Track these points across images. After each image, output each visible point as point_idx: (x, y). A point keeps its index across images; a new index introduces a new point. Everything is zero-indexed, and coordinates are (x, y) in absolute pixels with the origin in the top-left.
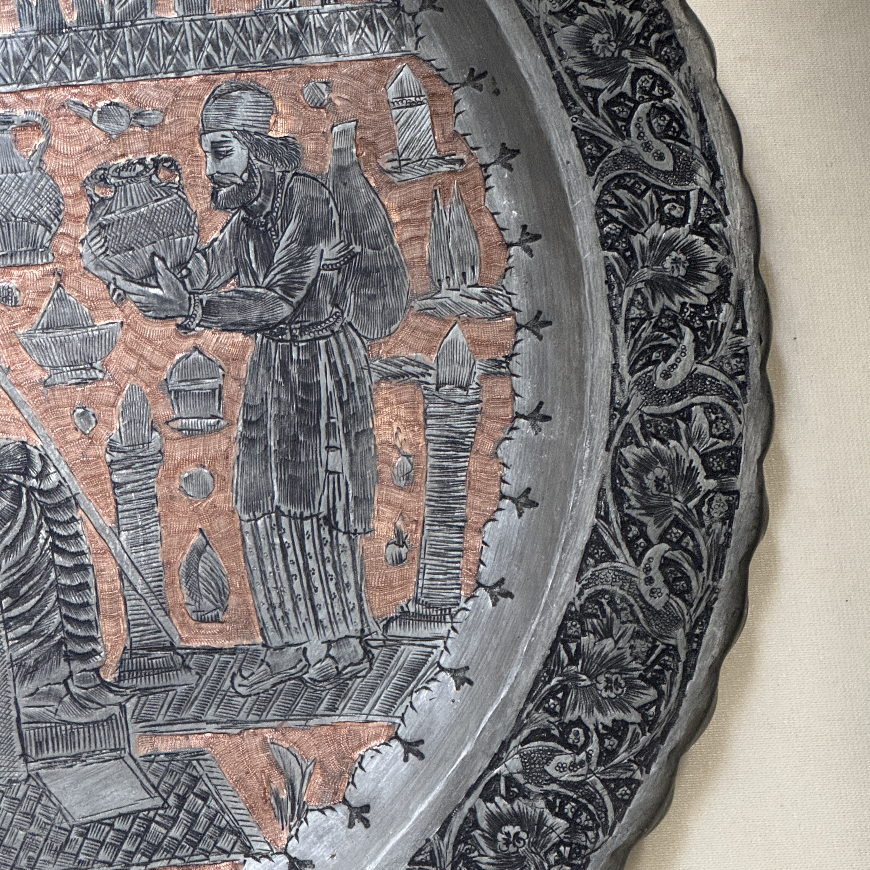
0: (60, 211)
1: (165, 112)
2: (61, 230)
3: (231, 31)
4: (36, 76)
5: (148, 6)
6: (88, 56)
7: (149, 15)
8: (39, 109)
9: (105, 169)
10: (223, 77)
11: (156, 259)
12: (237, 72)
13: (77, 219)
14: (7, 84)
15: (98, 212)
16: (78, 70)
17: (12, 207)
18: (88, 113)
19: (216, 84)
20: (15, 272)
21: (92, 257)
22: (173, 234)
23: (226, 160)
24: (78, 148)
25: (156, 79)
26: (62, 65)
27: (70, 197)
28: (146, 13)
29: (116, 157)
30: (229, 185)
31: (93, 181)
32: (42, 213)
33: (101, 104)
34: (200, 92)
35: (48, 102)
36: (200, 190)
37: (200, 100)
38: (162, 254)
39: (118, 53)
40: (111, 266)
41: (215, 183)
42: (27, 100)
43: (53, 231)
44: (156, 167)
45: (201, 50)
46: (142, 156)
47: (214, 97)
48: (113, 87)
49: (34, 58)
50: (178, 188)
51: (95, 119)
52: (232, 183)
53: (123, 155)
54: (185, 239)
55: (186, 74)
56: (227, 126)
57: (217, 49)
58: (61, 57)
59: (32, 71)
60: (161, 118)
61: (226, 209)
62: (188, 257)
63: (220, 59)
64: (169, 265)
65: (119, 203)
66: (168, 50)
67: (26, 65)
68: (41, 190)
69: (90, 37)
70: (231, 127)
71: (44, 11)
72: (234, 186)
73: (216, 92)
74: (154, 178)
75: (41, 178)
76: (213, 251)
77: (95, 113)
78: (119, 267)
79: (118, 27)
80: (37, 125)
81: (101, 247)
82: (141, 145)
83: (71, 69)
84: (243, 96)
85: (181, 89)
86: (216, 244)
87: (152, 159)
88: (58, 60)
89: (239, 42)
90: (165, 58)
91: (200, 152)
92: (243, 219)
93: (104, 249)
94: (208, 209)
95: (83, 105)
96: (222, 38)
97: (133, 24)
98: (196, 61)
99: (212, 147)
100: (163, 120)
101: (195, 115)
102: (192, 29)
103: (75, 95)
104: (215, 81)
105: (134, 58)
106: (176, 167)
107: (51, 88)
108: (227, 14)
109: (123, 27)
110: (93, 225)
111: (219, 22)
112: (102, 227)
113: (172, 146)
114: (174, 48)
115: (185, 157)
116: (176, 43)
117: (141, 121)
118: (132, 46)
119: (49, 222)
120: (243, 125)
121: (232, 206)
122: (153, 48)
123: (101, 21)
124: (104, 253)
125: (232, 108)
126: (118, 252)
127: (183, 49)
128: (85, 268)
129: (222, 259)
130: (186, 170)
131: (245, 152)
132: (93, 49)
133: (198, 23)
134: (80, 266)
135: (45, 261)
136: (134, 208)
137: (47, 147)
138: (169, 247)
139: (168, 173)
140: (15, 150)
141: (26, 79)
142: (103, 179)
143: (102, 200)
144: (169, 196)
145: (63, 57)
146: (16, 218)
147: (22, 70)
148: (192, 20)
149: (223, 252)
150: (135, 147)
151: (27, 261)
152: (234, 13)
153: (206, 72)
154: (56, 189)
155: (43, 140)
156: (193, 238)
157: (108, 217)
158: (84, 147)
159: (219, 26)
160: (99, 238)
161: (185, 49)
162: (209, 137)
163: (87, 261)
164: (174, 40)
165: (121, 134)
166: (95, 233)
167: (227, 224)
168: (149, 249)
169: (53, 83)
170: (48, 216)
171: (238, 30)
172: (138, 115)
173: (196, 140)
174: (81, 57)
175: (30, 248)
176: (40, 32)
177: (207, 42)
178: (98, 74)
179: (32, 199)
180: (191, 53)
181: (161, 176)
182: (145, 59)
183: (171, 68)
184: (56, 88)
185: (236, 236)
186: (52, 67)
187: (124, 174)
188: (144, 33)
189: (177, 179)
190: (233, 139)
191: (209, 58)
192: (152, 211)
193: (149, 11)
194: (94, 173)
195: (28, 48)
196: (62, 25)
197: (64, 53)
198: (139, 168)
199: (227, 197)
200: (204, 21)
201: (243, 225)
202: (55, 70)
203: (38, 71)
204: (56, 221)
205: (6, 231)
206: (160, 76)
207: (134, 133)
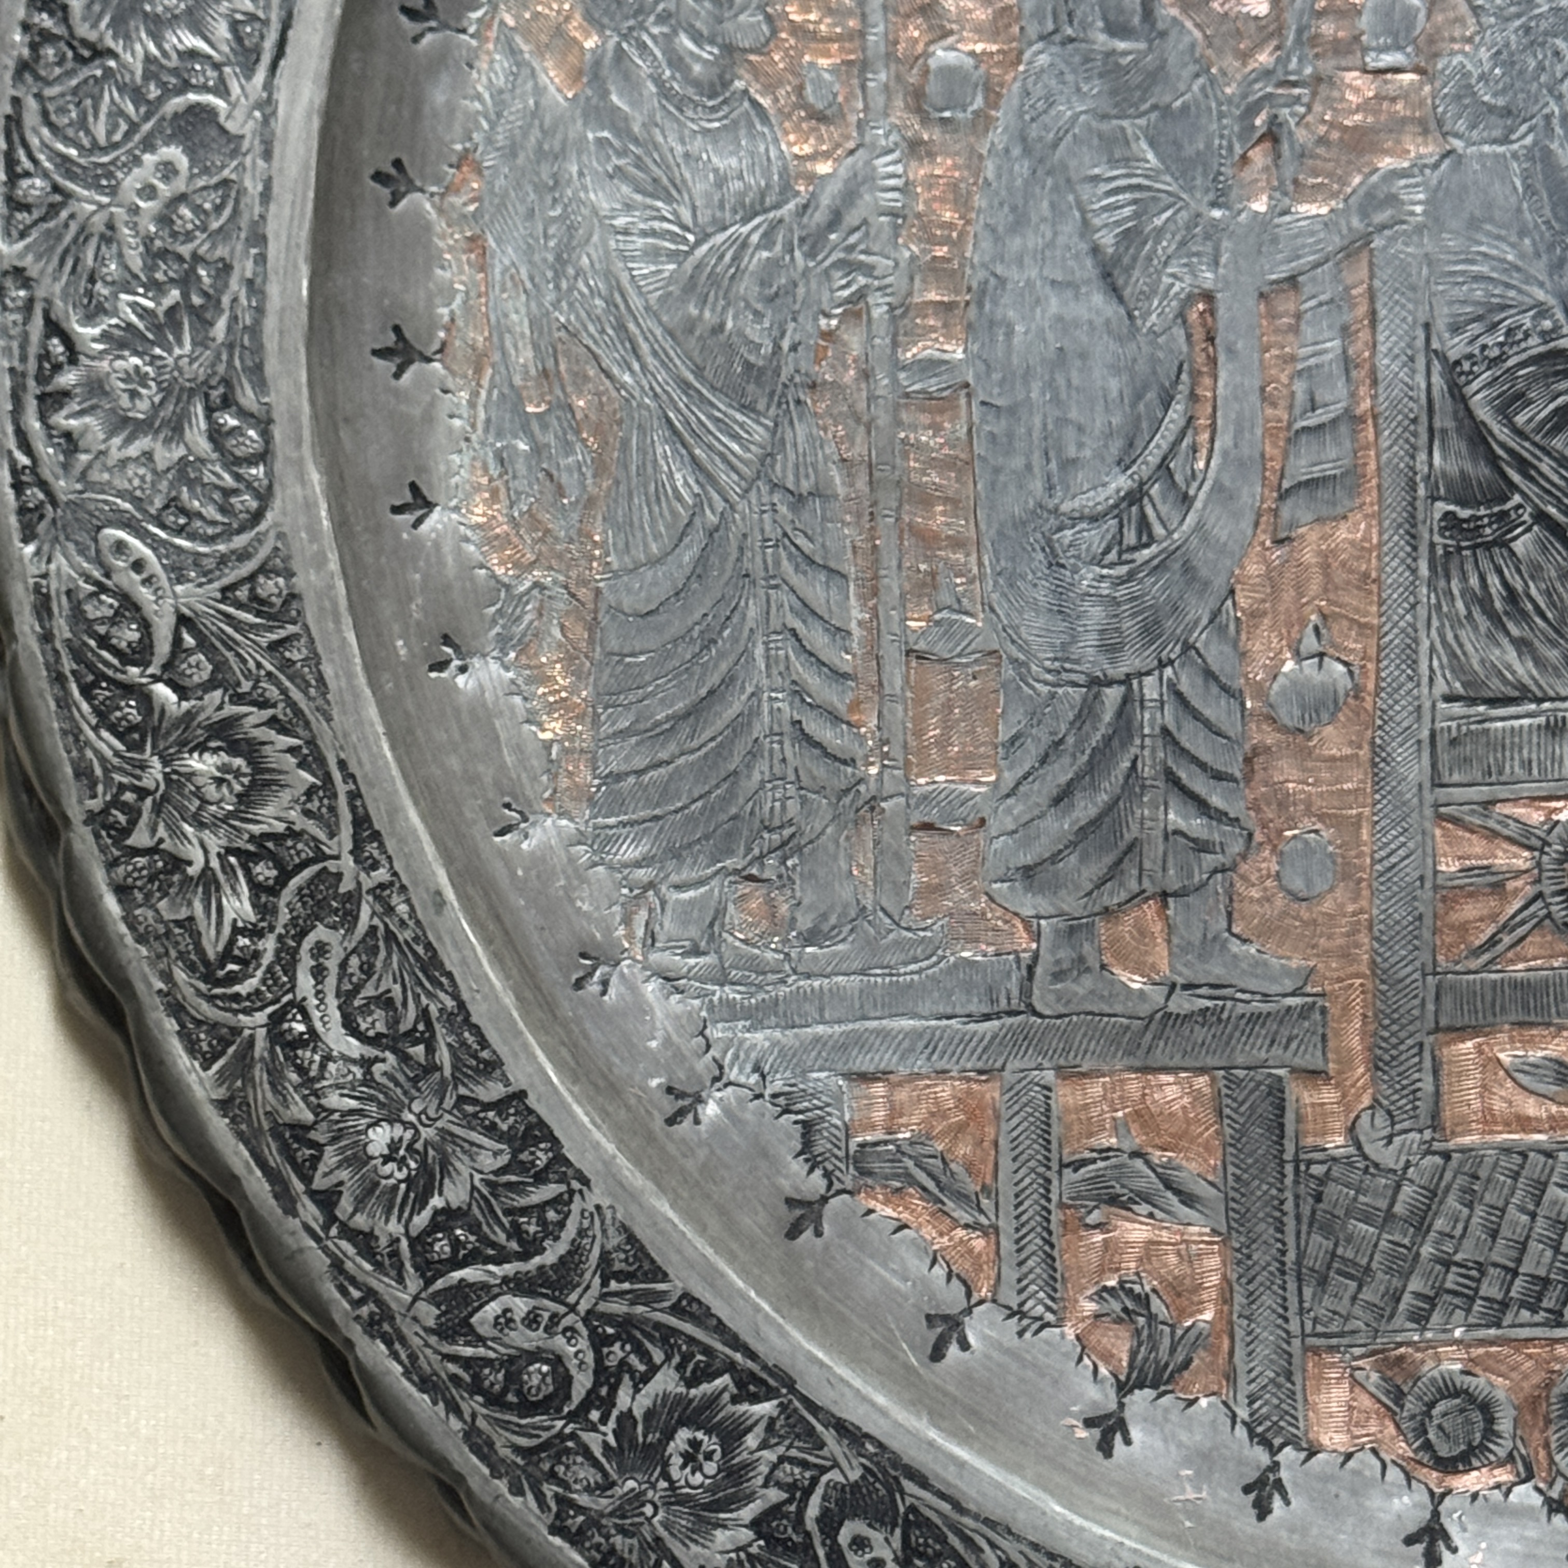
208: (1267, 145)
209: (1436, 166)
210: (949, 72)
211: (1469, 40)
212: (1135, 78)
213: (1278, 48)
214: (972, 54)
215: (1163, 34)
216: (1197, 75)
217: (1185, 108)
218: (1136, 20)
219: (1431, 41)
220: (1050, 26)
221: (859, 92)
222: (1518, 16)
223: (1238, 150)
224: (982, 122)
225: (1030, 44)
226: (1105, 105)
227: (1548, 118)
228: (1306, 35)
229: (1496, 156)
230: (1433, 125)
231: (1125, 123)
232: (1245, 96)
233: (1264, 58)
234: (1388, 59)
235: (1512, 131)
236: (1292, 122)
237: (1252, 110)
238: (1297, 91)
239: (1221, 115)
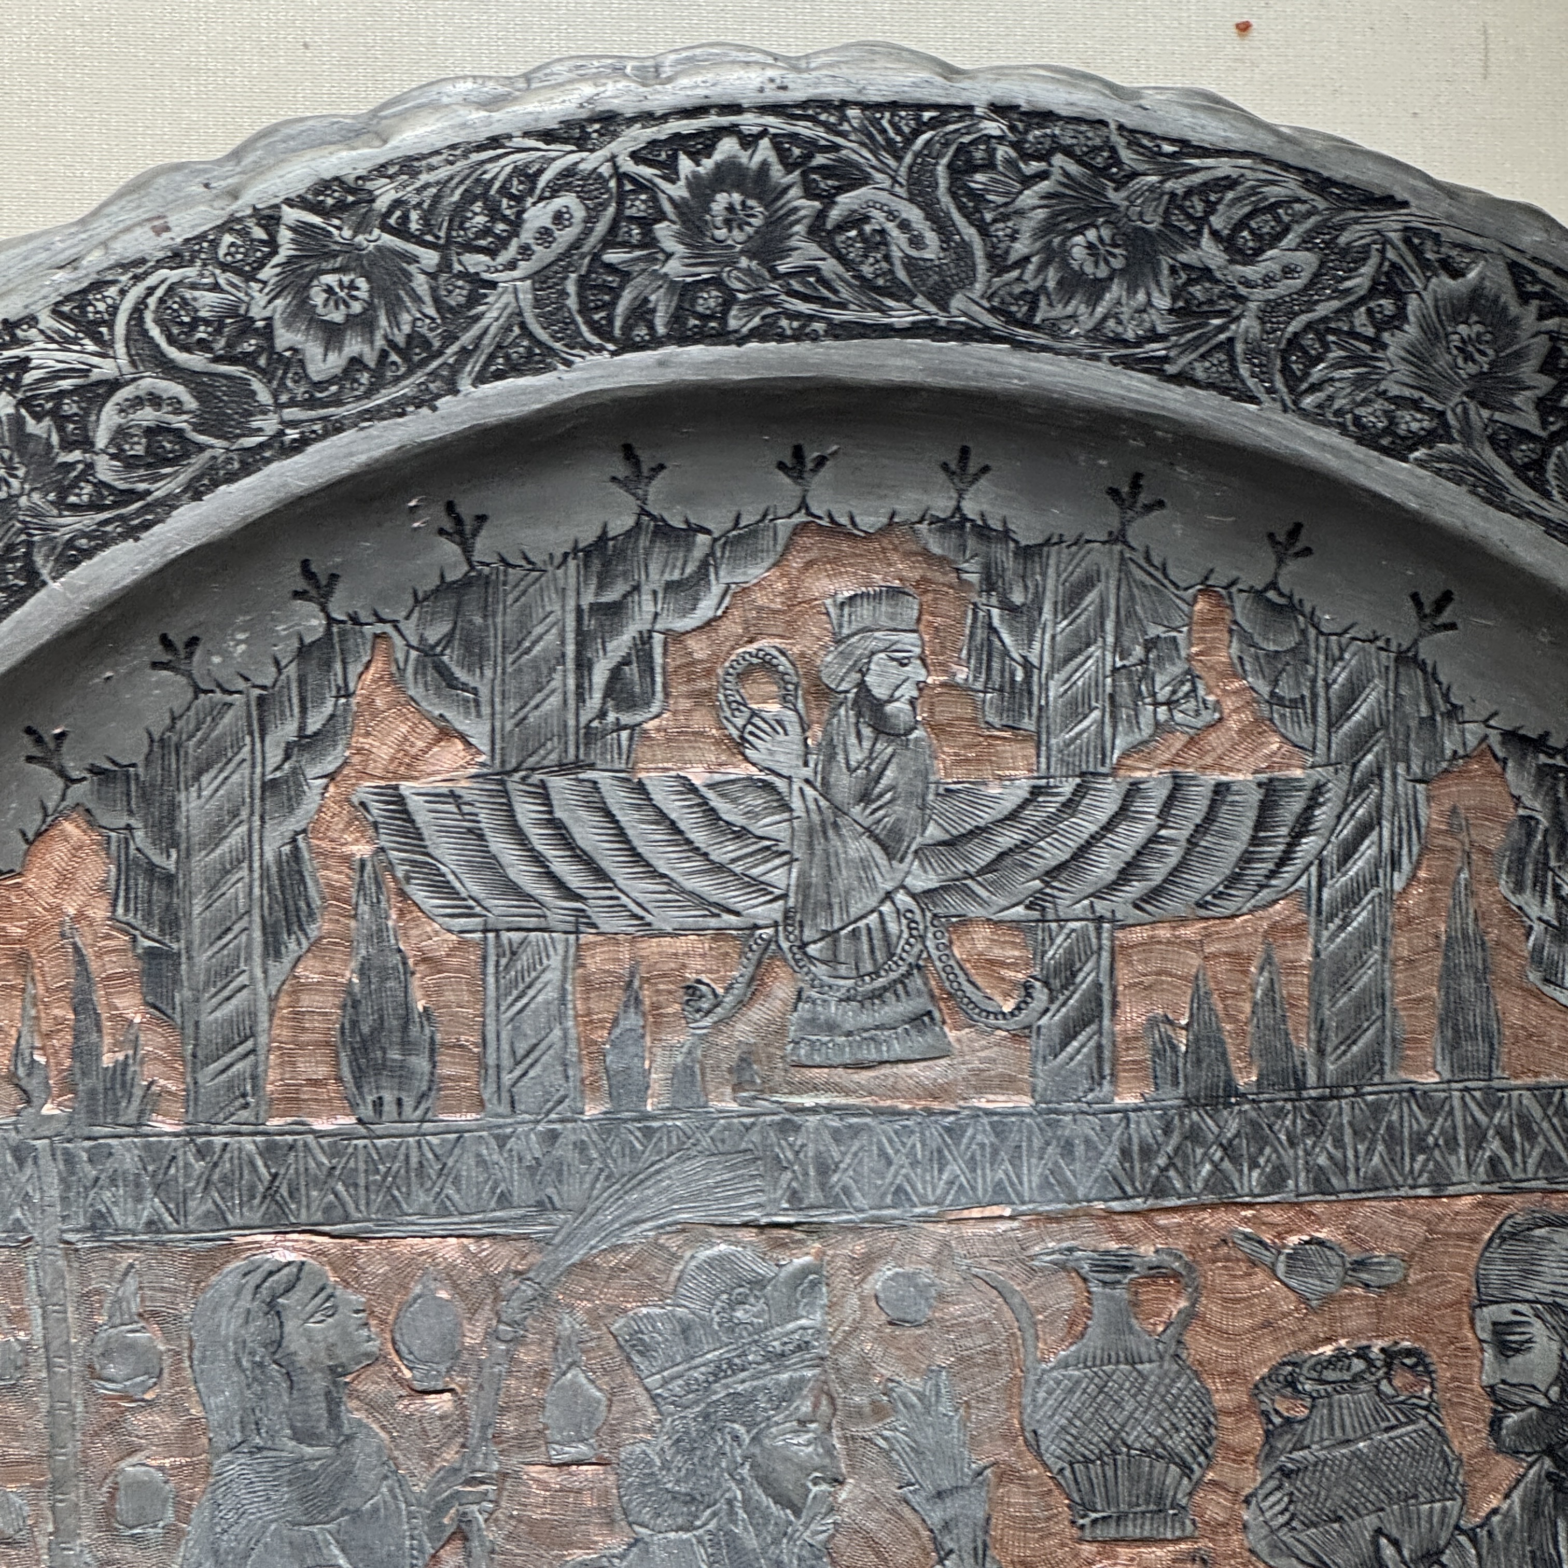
0: (1210, 1440)
1: (1408, 1260)
2: (1210, 1475)
3: (1537, 1113)
4: (1178, 1185)
5: (1387, 1060)
6: (1276, 1151)
7: (1388, 1077)
8: (1180, 1245)
9: (1294, 1364)
10: (1518, 1201)
11: (1383, 1541)
12: (1544, 1191)
13: (1239, 1455)
14: (1126, 1197)
15: (1280, 1445)
16: (1255, 1174)
17: (1123, 1426)
18: (1268, 1257)
19: (1506, 1213)
20: (1124, 1552)
21: (1265, 1531)
22: (1415, 1496)
23: (1519, 1359)
24: (1248, 1322)
25: (1395, 1198)
26: (1227, 1165)
27: (1229, 1414)
28: (1381, 1072)
29: (1317, 1342)
30: (1523, 1408)
31: (1272, 1386)
32: (1178, 1443)
33: (1293, 1240)
34: (1475, 1226)
35: (1199, 1232)
36: (1468, 1413)
37: (1474, 1240)
38: (1395, 1533)
39: (1329, 1146)
40: (1300, 1550)
41: (1497, 1402)
42: (1159, 1227)
43: (1195, 1477)
44: (1389, 1365)
45: (1480, 1147)
46: (1364, 1343)
47: (1501, 1236)
48: (1318, 1209)
49: (1177, 1150)
50: (1427, 1408)
51: (1281, 1268)
52: (1531, 1404)
53: (1328, 1340)
54: (1438, 1505)
55: (1451, 1190)
56: (1522, 1294)
57: (1509, 1145)
58: (1225, 1149)
59: (1172, 1173)
60: (1400, 1275)
61: (1515, 1453)
62: (1442, 1543)
63: (1515, 1164)
64: (1406, 1553)
65: (1317, 1433)
66: (1420, 1145)
67: (1162, 1161)
68: (1176, 1398)
69: (1280, 1113)
70: (1530, 1296)
71: (1199, 1061)
72: (1532, 1410)
73: (1506, 1228)
74: (1385, 1386)
75: (1179, 1375)
76: (1490, 1534)
77: (1282, 1258)
78: (1313, 1553)
79: (1332, 1097)
80: (1176, 1275)
81: (1282, 1513)
82: (1364, 1321)
83: (1241, 1172)
84: (1556, 1237)
85: (1440, 1219)
86: (1496, 1519)
87: (1383, 1350)
88: (1219, 1154)
89: (1551, 1134)
90: (1413, 1159)
91: (1472, 1342)
92: (1549, 1475)
93: (1287, 1515)
94: (1484, 1452)
95: (1261, 1242)
96: (1520, 1126)
97: (1358, 1094)
98: (1469, 1165)
99: (1495, 1333)
100: (1406, 1277)
101: (1463, 1270)
102: (1465, 1105)
103: (1246, 1221)
104: (1505, 1206)
105: (1356, 1156)
106: (1426, 1366)
107: (1203, 1207)
108: (1530, 1081)
109: (1338, 1098)
110: (1268, 1470)
111: (1515, 1094)
112: (1287, 1474)
113: (1420, 1326)
114: (1431, 1140)
115: (1444, 1346)
116: (1435, 1132)
117: (1365, 1276)
118: (1355, 1133)
119: (1189, 1459)
120: (1554, 1293)
121: (1528, 1449)
122: (1393, 1138)
123: (1301, 1086)
124: (1287, 1523)
125: (1534, 1259)
126: (1315, 1525)
127: (1447, 1143)
128: (1251, 1551)
129: (1507, 1549)
130: (1444, 1374)
131: (1555, 1346)
132: (1283, 1137)
133: (1478, 1094)
134: (1242, 1546)
135: (1178, 1533)
136: (1348, 1442)
137: (1190, 1316)
138: (1407, 1519)
139: (1410, 1377)
140: (1134, 1321)
141: (1159, 1189)
142: (1291, 1383)
143: (1288, 1421)
144: (1412, 1422)
145: (1228, 1149)
146: (1129, 1447)
147: (1154, 1172)
148: (1467, 1089)
149: (1509, 1536)
150: (1352, 1324)
151: (1146, 1534)
152: (1544, 1079)
153: (1487, 1188)
154: (1205, 1396)
155: (1183, 1304)
156: (1453, 1506)
157: (1296, 1455)
158: (1259, 1319)
159: (1515, 1102)
160: (1278, 1495)
161: (1451, 1144)
162: (1489, 1313)
163: (1257, 1539)
164: (1432, 1125)
165: (1328, 1299)
166: (1272, 1484)
167: (1518, 1481)
168: (1371, 1521)
169: (1209, 1198)
170: (1188, 1448)
171: (1550, 1112)
172: (1360, 1264)
173: (1465, 1316)
174: (1261, 1151)
175: (1152, 1507)
176: (1190, 1102)
177: (1491, 1132)
178: (1291, 1182)
179: (1161, 1413)
180: (1462, 1152)
181: (1397, 1383)
182: (1376, 1159)
183: (1424, 1179)
184: (1214, 1206)
185: (1533, 1508)
186: (1208, 1167)
187: (1330, 1375)
188: (1377, 1109)
189: (1427, 1390)
190: (1533, 1320)
191: (1494, 1162)
192: (1380, 1450)
193: (1387, 1068)
194: (1274, 1370)
195: (1167, 1131)
196: (1230, 1089)
197: (1230, 1141)
198: (1358, 1365)
199: (1519, 1431)
200: (1486, 1091)
201: (1547, 1486)
202: (1212, 1174)
203: (1182, 1174)
204: (1201, 1459)
205: (1110, 1473)
206: (1402, 1192)
207: (1352, 1297)
208: (458, 1543)
209: (622, 1557)
210: (140, 1487)
211: (650, 1430)
212: (324, 1483)
213: (463, 1446)
214: (161, 1468)
215: (349, 1439)
216: (386, 1477)
217: (375, 1509)
218: (323, 1426)
219: (613, 1432)
220: (238, 1437)
221: (49, 1514)
222: (696, 1402)
223: (429, 1548)
224: (174, 1535)
225: (218, 1456)
226: (296, 1511)
227: (730, 1502)
228: (490, 1432)
229: (683, 1541)
230: (618, 1515)
231: (315, 1529)
232: (432, 1495)
233: (450, 1456)
234: (572, 1451)
235: (697, 1517)
236: (481, 1518)
237: (440, 1509)
238: (484, 1487)
239: (411, 1516)
